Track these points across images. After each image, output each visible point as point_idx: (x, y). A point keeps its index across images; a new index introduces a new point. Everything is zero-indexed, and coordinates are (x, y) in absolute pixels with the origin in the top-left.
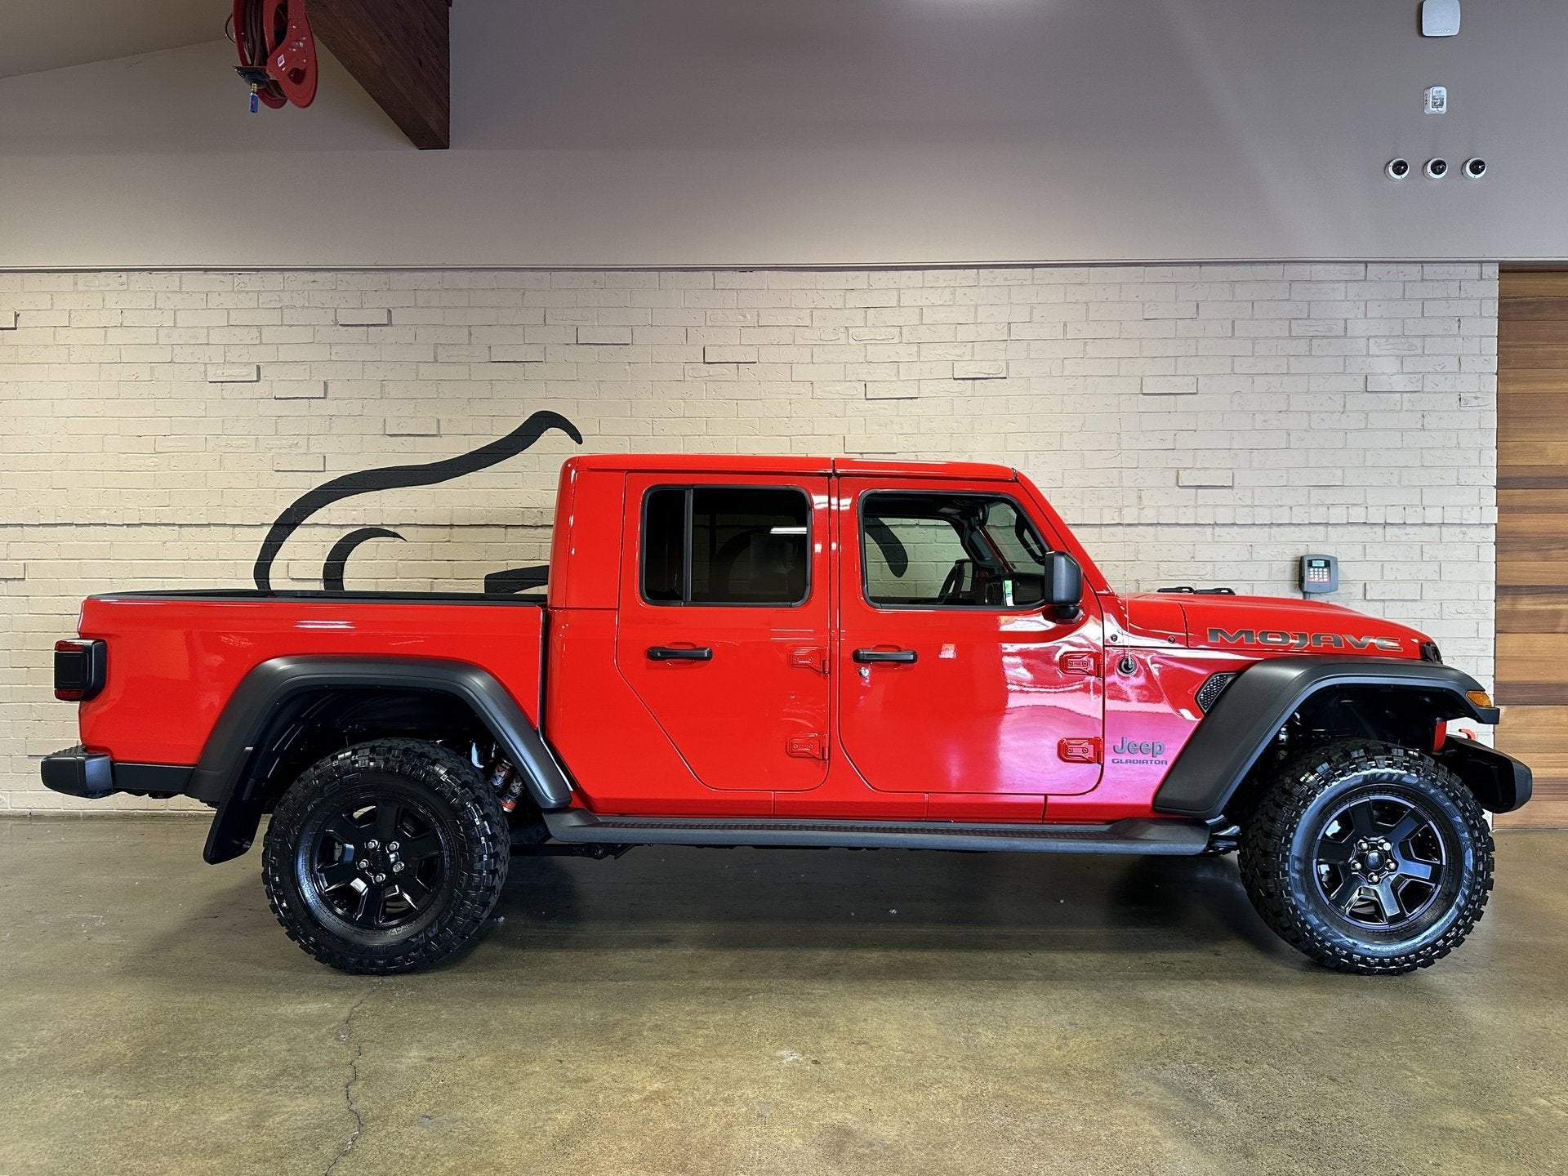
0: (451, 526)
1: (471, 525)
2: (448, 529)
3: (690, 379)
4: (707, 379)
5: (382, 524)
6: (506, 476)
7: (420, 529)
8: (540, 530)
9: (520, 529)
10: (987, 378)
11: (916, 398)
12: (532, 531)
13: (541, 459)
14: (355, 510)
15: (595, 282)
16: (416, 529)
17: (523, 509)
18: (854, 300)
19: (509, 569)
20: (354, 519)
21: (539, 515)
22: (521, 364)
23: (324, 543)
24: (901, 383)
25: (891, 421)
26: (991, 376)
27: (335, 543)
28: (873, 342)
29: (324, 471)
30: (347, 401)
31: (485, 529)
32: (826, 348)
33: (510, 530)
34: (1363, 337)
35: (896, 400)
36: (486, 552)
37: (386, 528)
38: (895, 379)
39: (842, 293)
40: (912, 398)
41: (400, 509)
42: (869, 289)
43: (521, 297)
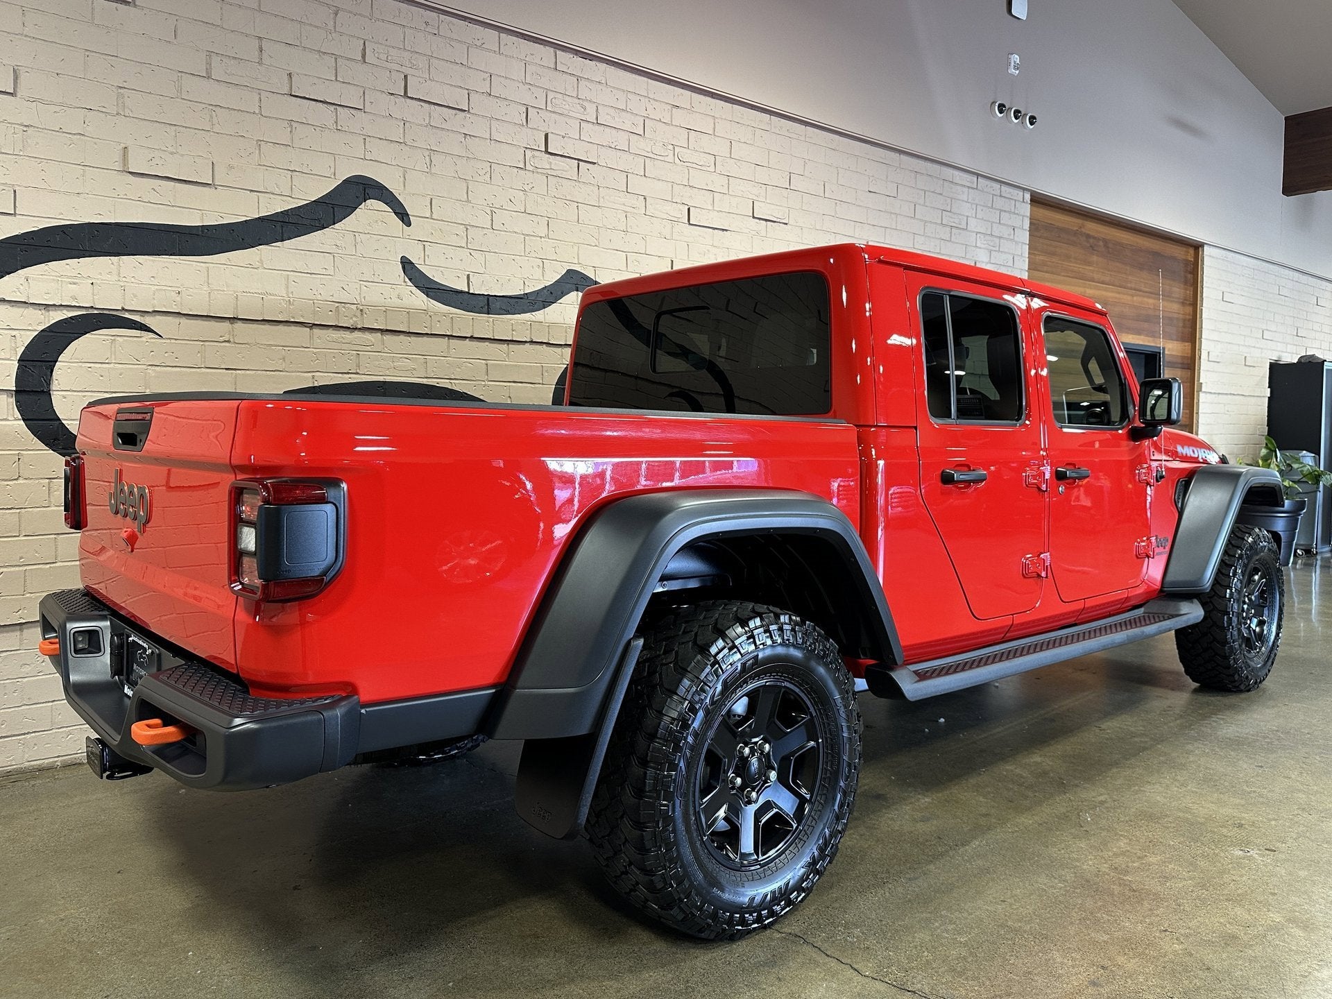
0: (233, 320)
1: (263, 320)
2: (227, 324)
3: (531, 168)
4: (549, 172)
5: (123, 309)
6: (312, 256)
7: (184, 320)
8: (357, 334)
9: (330, 330)
10: (775, 222)
11: (726, 230)
12: (347, 335)
13: (358, 239)
14: (74, 284)
15: (427, 23)
16: (177, 320)
17: (337, 305)
18: (680, 118)
19: (316, 385)
20: (75, 298)
21: (358, 313)
22: (332, 108)
23: (14, 333)
24: (716, 213)
25: (708, 251)
26: (778, 220)
27: (37, 333)
28: (694, 166)
29: (15, 214)
30: (57, 109)
31: (281, 327)
32: (656, 162)
33: (316, 331)
34: (974, 232)
35: (711, 230)
36: (284, 359)
37: (127, 315)
38: (711, 208)
39: (669, 107)
40: (723, 230)
41: (154, 288)
42: (691, 110)
43: (332, 16)
